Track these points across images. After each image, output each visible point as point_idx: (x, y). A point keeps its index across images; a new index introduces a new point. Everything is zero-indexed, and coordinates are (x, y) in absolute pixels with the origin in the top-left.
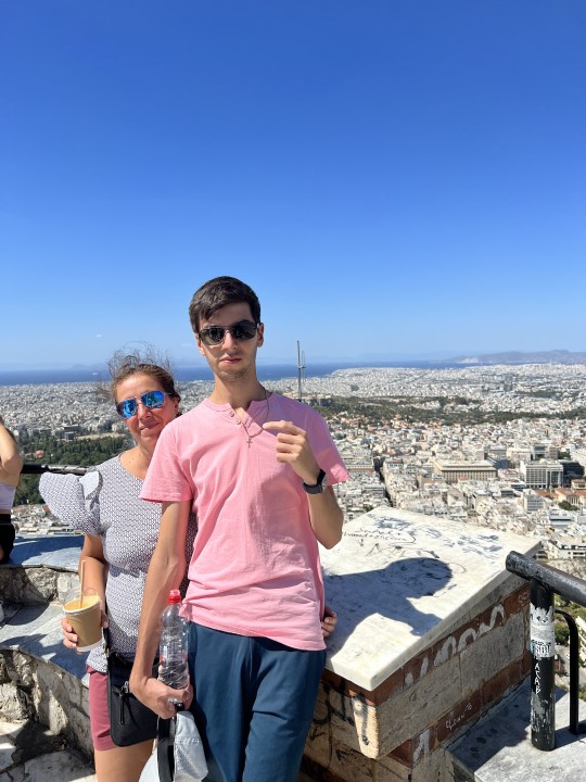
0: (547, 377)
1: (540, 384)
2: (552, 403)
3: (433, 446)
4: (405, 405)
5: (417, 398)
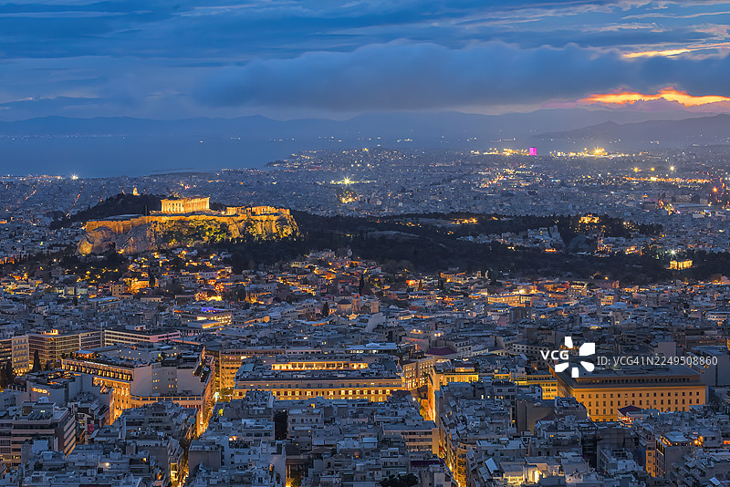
3: (550, 334)
4: (475, 236)
5: (504, 219)
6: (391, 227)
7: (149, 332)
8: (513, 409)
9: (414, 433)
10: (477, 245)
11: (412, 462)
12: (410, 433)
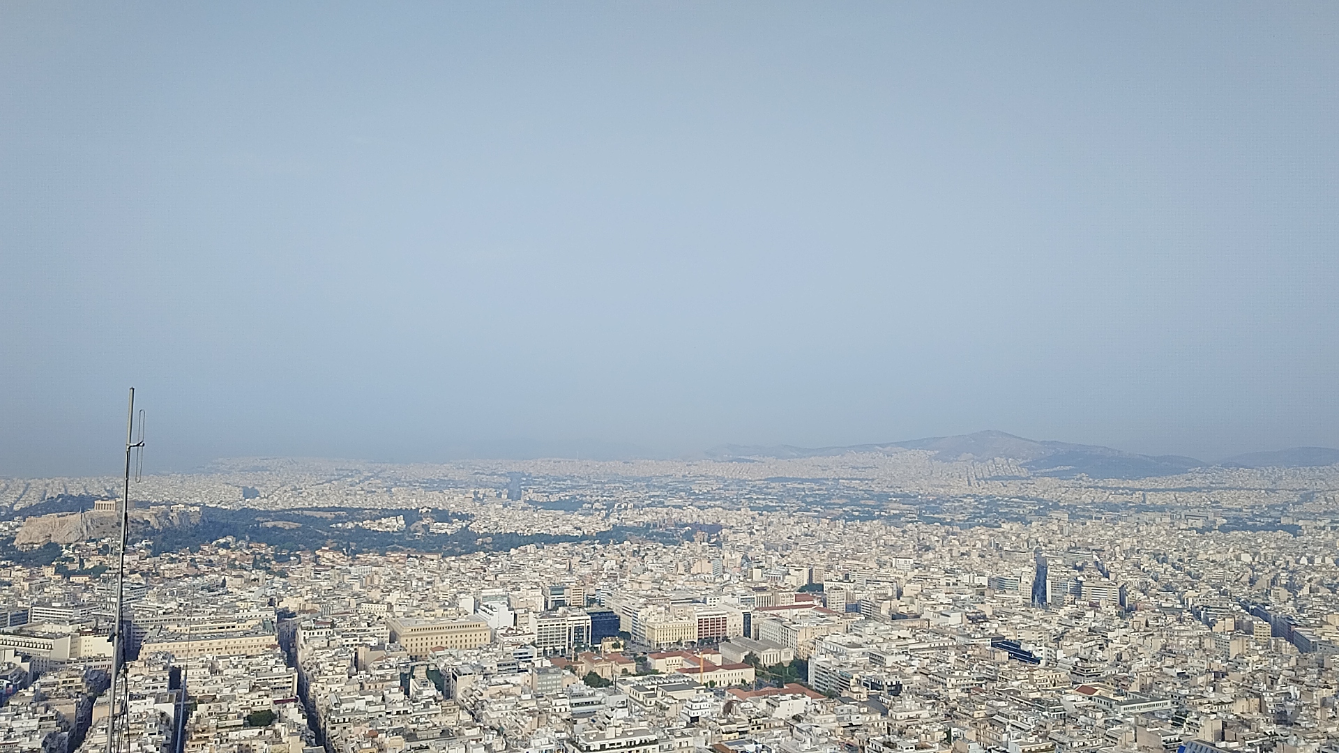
0: (572, 478)
1: (562, 490)
2: (577, 518)
3: (389, 595)
4: (344, 523)
5: (366, 511)
6: (281, 519)
7: (73, 607)
8: (356, 653)
9: (278, 678)
10: (345, 530)
11: (274, 701)
12: (276, 679)
